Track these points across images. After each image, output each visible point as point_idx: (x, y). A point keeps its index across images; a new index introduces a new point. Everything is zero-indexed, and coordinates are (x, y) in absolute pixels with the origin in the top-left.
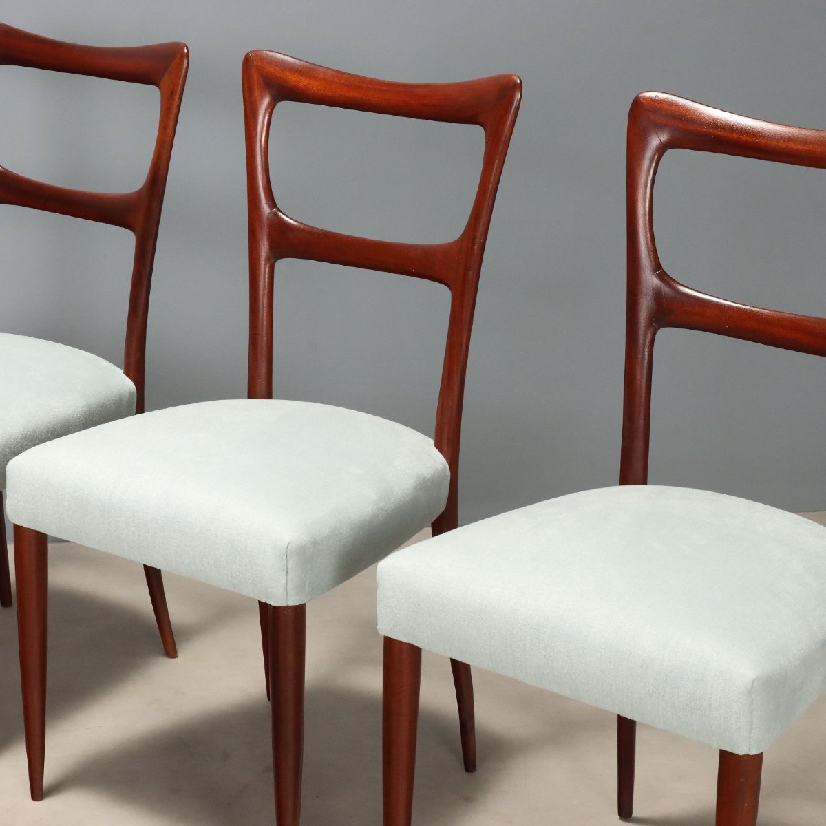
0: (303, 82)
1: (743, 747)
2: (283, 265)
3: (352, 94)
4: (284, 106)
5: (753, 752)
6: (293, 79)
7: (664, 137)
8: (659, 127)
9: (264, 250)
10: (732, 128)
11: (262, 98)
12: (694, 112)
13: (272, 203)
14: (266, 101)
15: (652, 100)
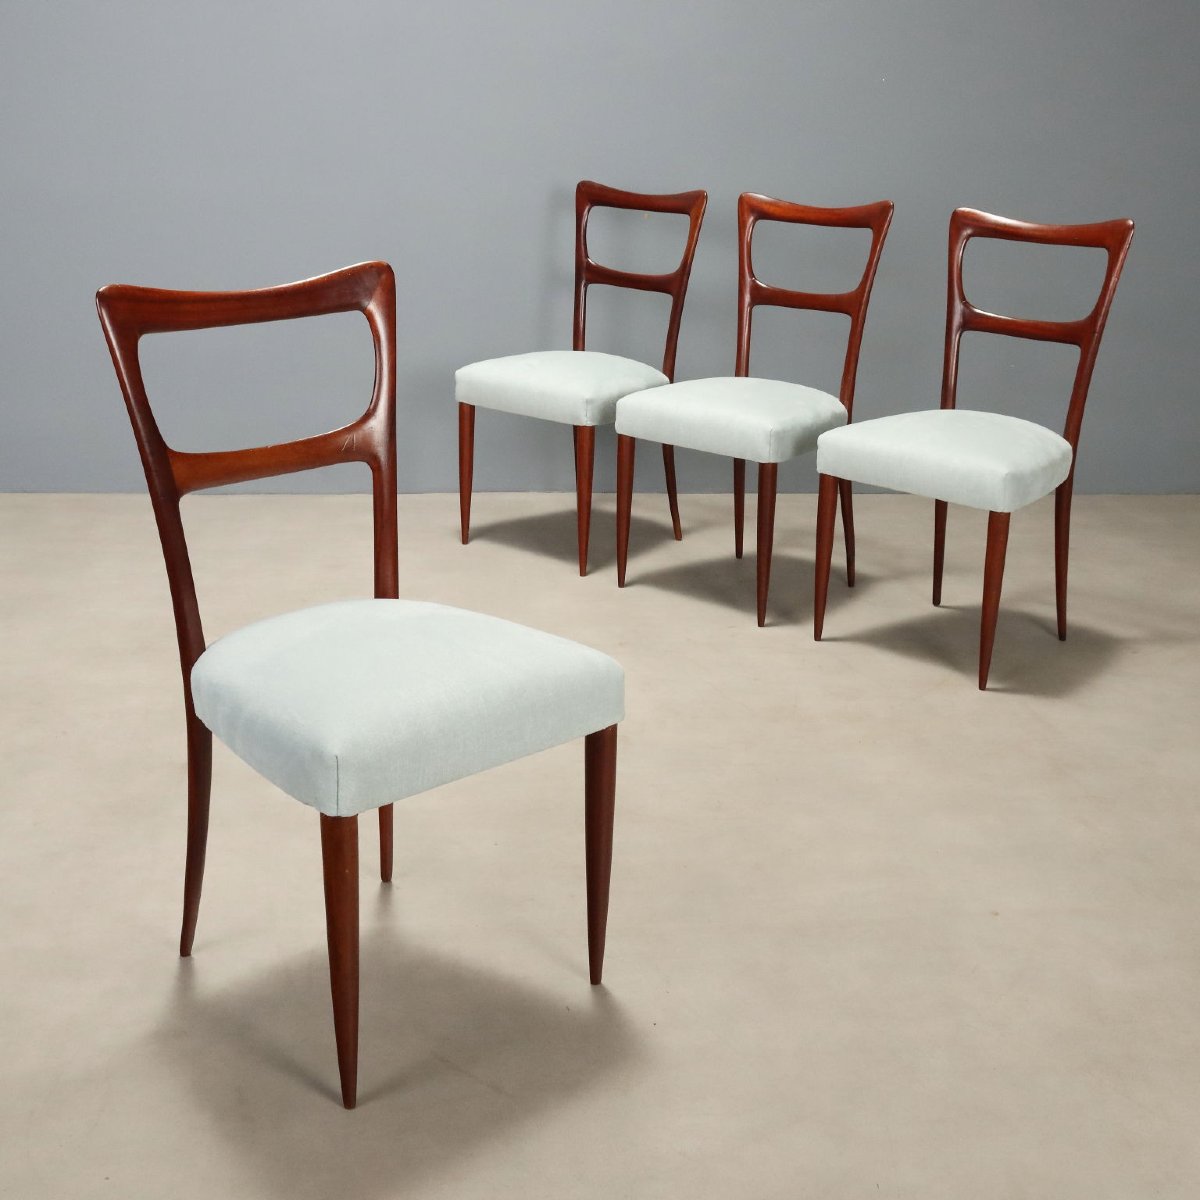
0: (772, 210)
1: (1001, 509)
2: (758, 309)
3: (799, 215)
4: (760, 223)
5: (1006, 511)
6: (766, 207)
7: (969, 231)
8: (967, 225)
9: (747, 298)
10: (1005, 226)
11: (749, 218)
12: (984, 218)
13: (752, 275)
14: (751, 219)
15: (963, 212)
